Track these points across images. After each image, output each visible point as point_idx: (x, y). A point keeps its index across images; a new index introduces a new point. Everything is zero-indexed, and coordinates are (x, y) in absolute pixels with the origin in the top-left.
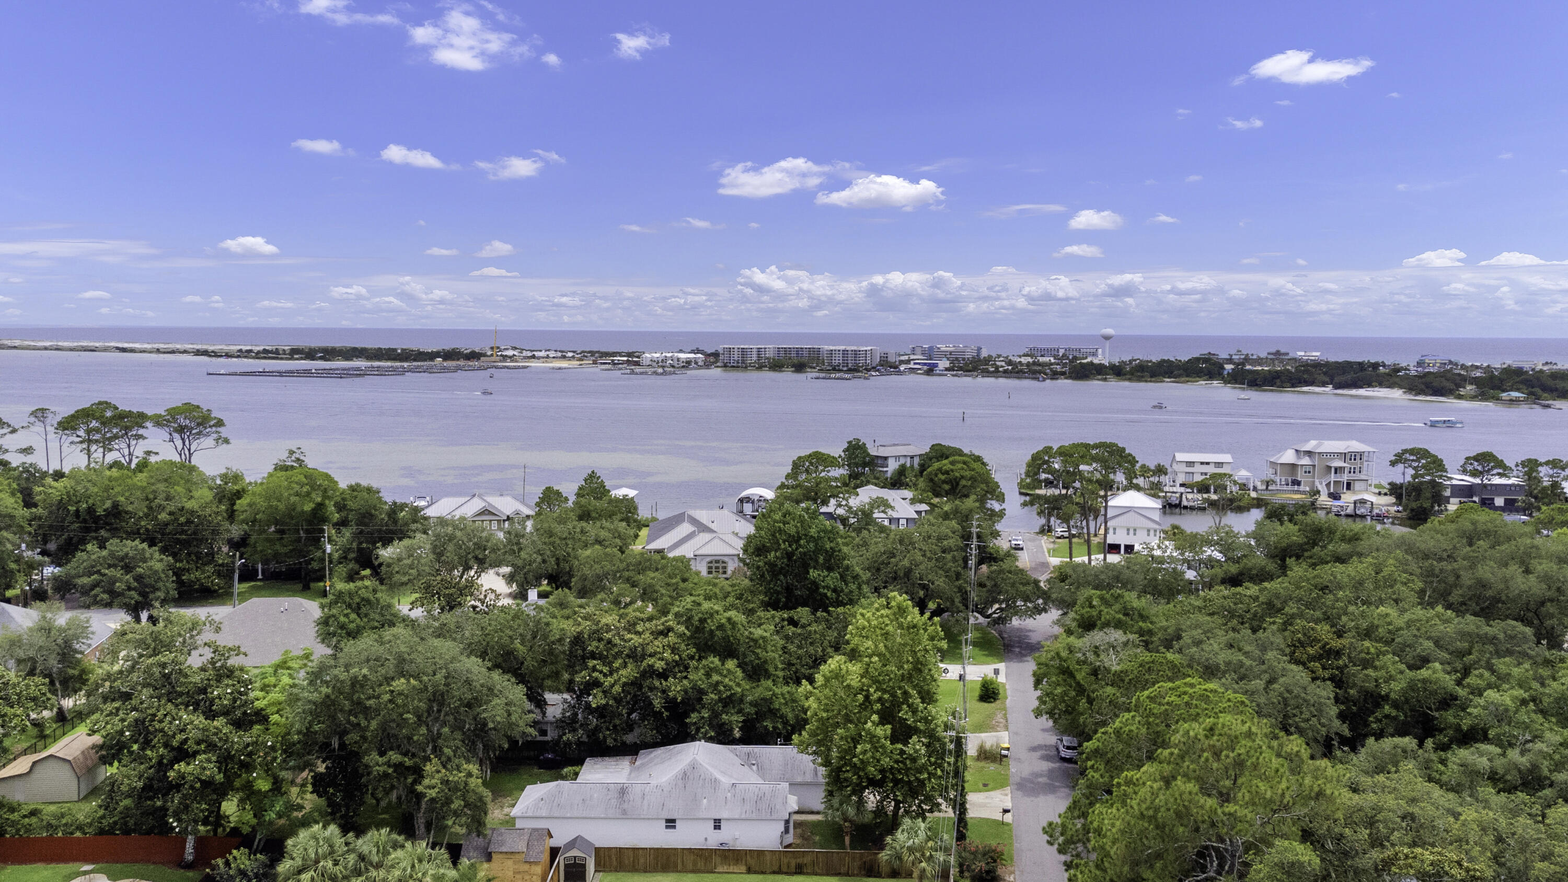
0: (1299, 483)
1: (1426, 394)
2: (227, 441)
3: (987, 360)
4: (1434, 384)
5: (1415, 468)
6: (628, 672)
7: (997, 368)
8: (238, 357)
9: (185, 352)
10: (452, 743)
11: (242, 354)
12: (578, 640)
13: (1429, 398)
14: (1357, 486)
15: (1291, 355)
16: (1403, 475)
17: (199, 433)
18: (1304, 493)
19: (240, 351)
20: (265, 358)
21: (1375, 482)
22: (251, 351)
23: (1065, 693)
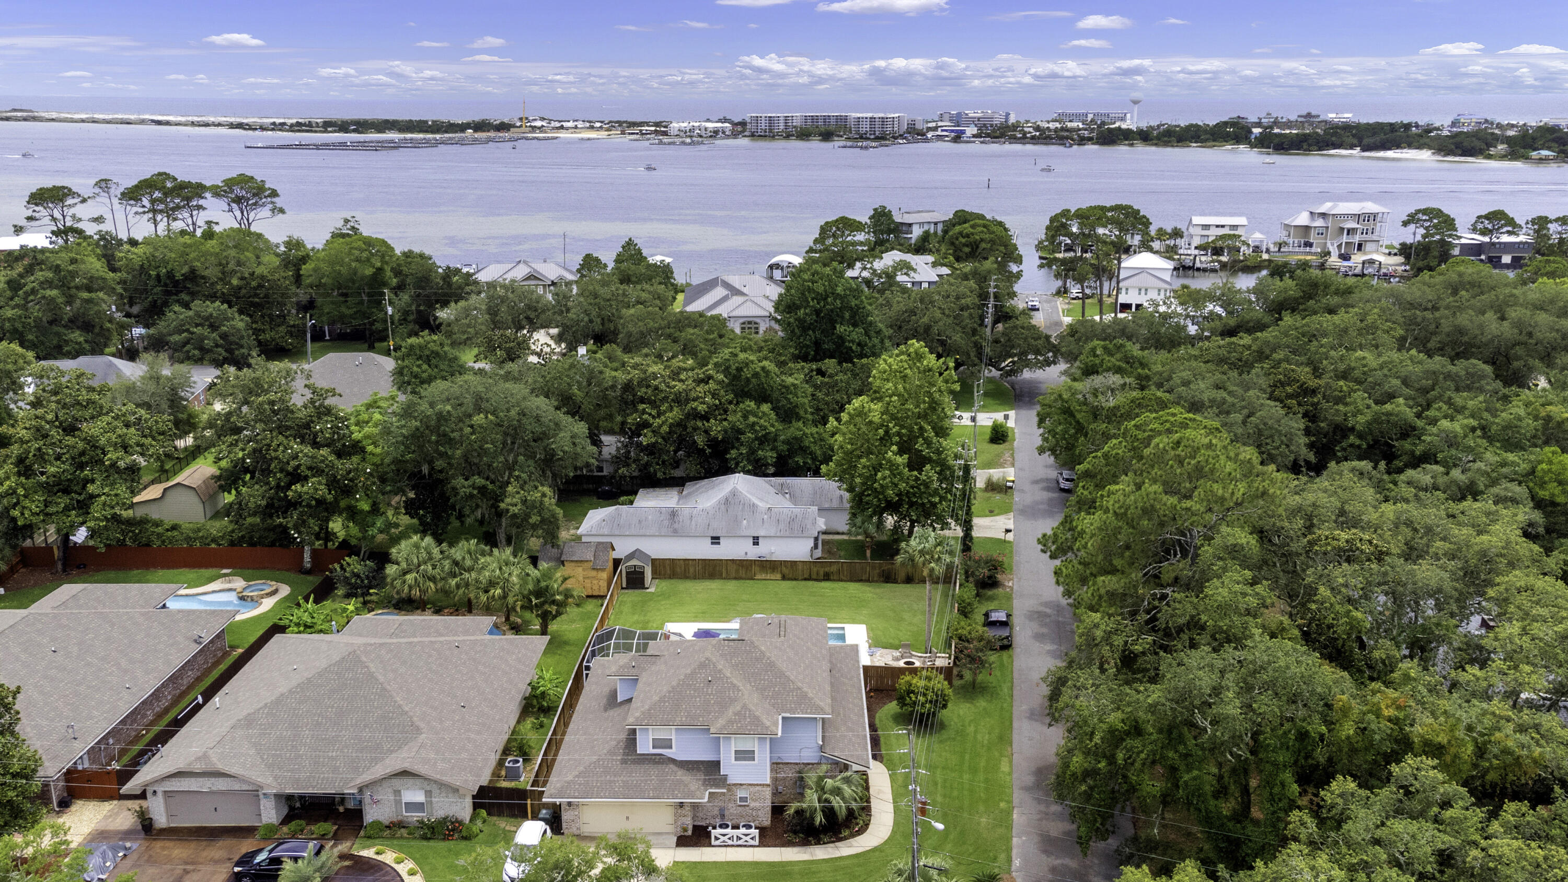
0: (1311, 245)
1: (1455, 155)
2: (282, 211)
3: (1015, 127)
4: (1465, 144)
5: (1426, 228)
6: (675, 415)
7: (1025, 134)
8: (273, 130)
9: (219, 125)
10: (526, 468)
11: (275, 127)
12: (628, 387)
13: (1457, 159)
14: (1369, 247)
15: (1322, 118)
16: (1413, 235)
17: (255, 204)
18: (1315, 254)
19: (274, 124)
20: (299, 131)
21: (1386, 242)
22: (283, 124)
23: (1065, 431)
